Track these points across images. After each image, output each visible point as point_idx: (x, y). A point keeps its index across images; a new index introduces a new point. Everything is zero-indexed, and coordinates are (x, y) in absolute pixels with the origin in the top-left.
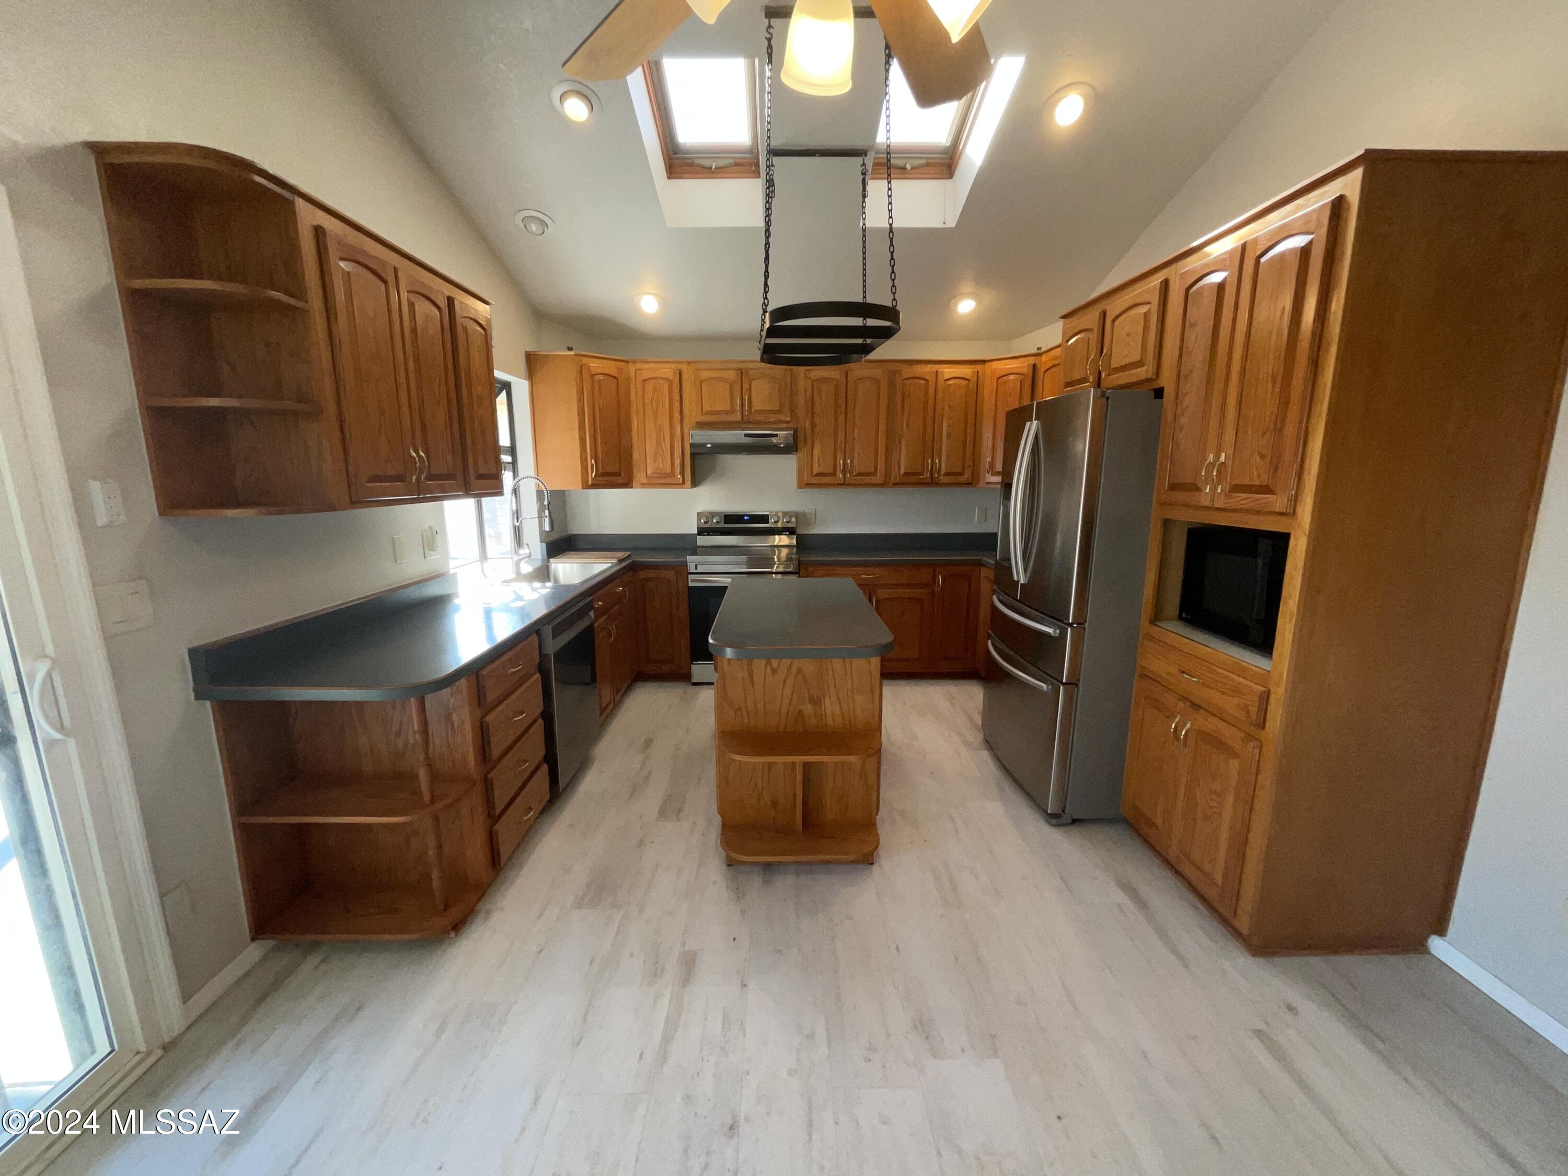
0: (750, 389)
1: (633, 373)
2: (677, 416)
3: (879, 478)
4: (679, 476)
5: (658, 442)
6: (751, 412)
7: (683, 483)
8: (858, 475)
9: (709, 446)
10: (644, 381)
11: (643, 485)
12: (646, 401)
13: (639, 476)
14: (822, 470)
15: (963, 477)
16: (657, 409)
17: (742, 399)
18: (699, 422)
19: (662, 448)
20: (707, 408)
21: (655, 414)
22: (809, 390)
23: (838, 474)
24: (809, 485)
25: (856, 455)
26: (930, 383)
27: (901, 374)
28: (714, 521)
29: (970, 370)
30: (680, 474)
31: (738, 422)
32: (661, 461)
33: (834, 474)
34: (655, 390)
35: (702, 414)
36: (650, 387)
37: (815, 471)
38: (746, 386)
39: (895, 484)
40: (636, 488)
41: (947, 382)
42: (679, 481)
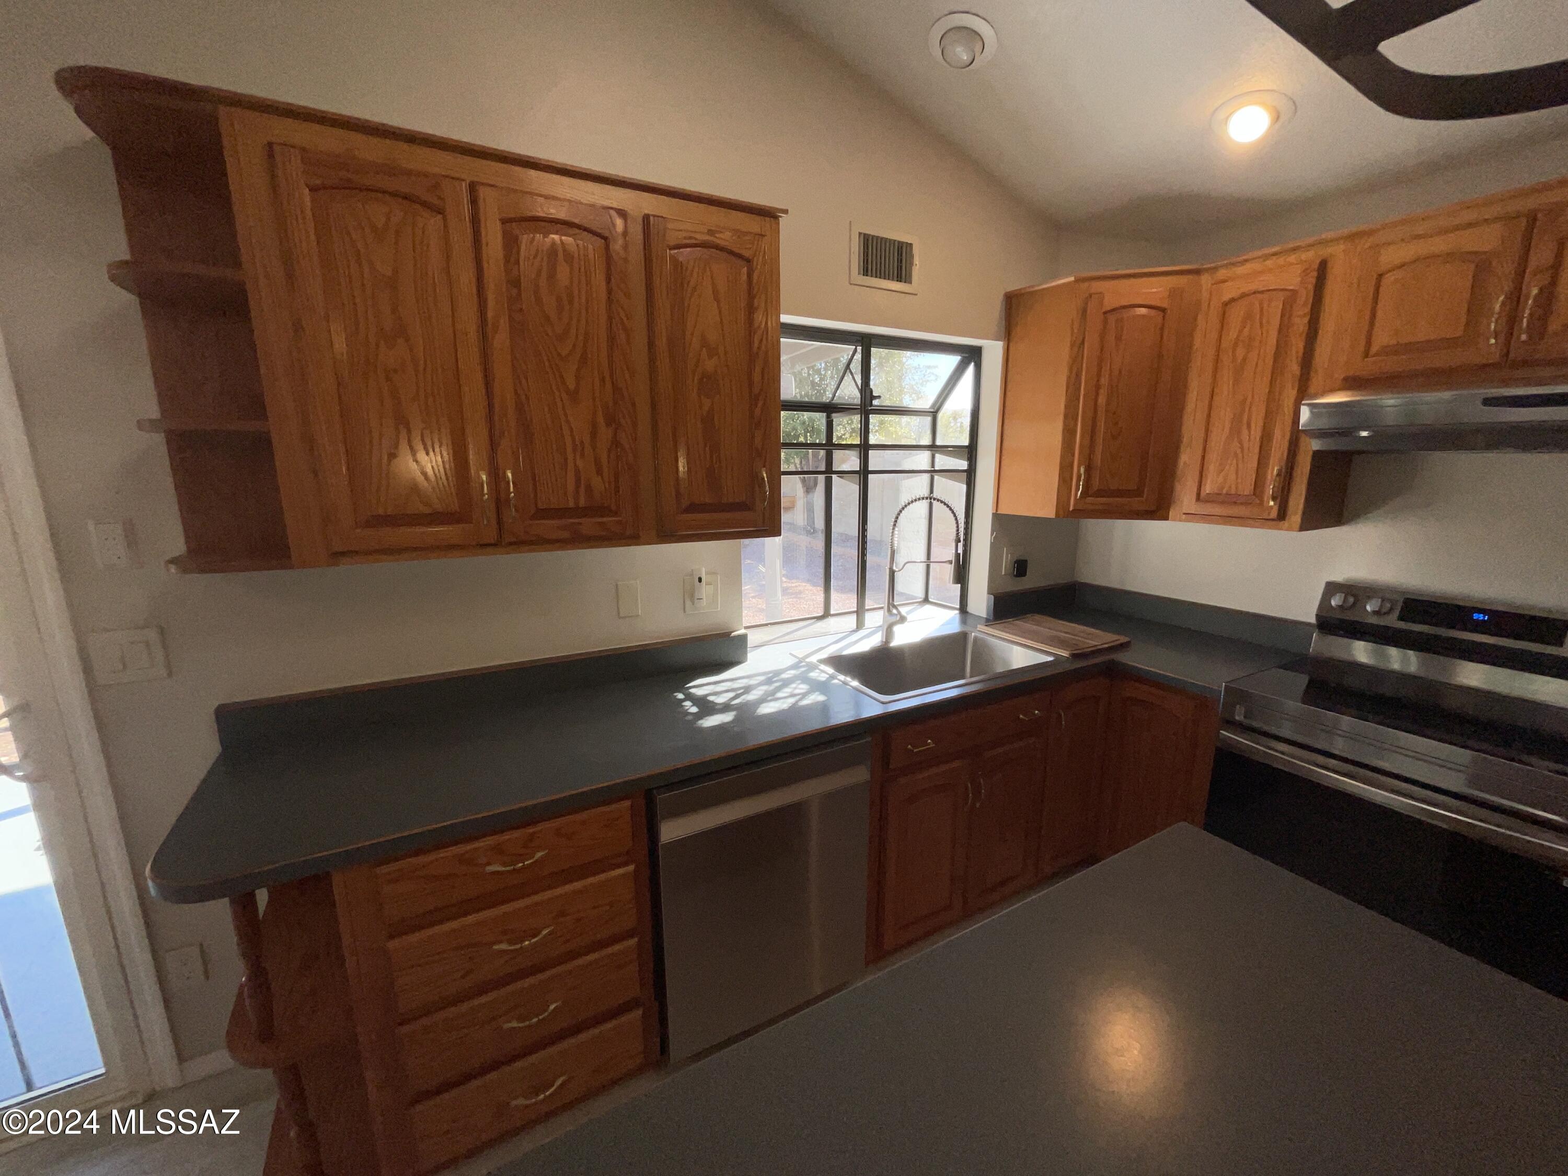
0: (1554, 268)
1: (1204, 294)
2: (1294, 368)
4: (1272, 503)
5: (1235, 431)
7: (1282, 515)
9: (1364, 433)
10: (1226, 304)
11: (1191, 516)
12: (1225, 344)
13: (1185, 497)
16: (1245, 358)
17: (1517, 298)
19: (1240, 442)
20: (1383, 340)
21: (1239, 370)
28: (1368, 608)
30: (1274, 499)
31: (1484, 367)
32: (1235, 468)
34: (1249, 318)
35: (1367, 357)
36: (1236, 314)
40: (1174, 520)
42: (1269, 514)
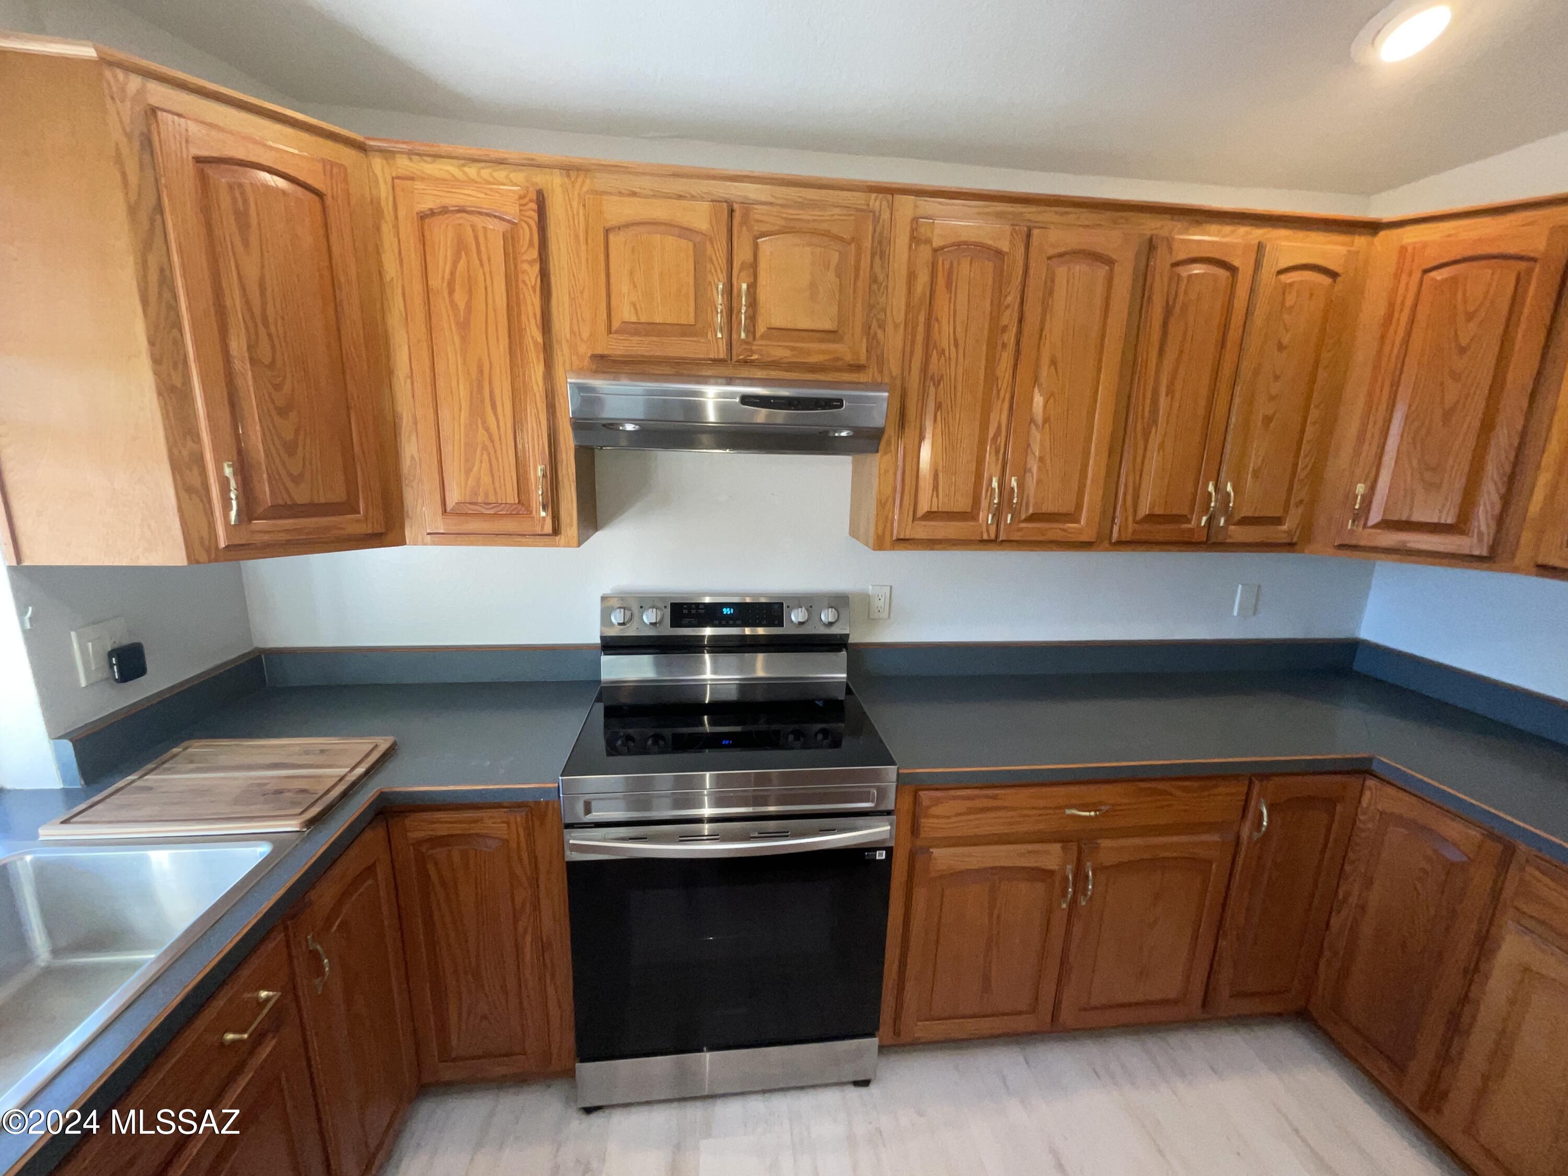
0: (753, 267)
1: (384, 191)
2: (533, 333)
3: (1084, 526)
4: (543, 514)
5: (476, 411)
6: (754, 333)
7: (556, 531)
8: (1032, 518)
9: (630, 427)
10: (423, 217)
11: (440, 537)
12: (434, 282)
13: (424, 511)
14: (943, 503)
15: (1279, 527)
16: (469, 308)
17: (730, 291)
18: (602, 357)
19: (487, 429)
20: (625, 313)
21: (464, 326)
22: (923, 278)
23: (982, 515)
24: (903, 542)
25: (1034, 466)
26: (1240, 276)
27: (1170, 249)
28: (648, 619)
29: (1343, 250)
30: (545, 507)
31: (716, 362)
32: (485, 465)
33: (969, 516)
34: (460, 247)
35: (610, 332)
36: (442, 237)
37: (924, 507)
38: (742, 254)
39: (1122, 544)
40: (415, 544)
41: (1283, 277)
42: (543, 527)
